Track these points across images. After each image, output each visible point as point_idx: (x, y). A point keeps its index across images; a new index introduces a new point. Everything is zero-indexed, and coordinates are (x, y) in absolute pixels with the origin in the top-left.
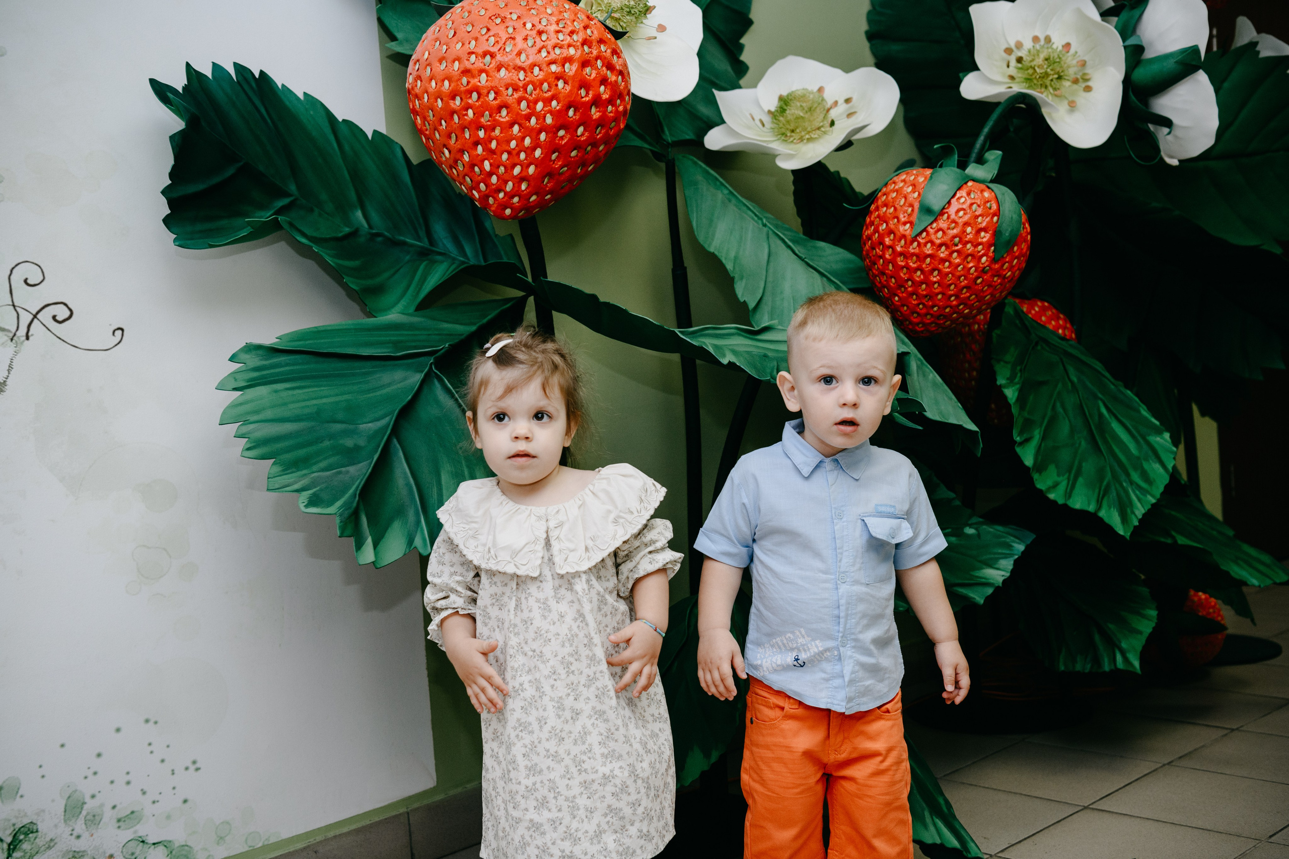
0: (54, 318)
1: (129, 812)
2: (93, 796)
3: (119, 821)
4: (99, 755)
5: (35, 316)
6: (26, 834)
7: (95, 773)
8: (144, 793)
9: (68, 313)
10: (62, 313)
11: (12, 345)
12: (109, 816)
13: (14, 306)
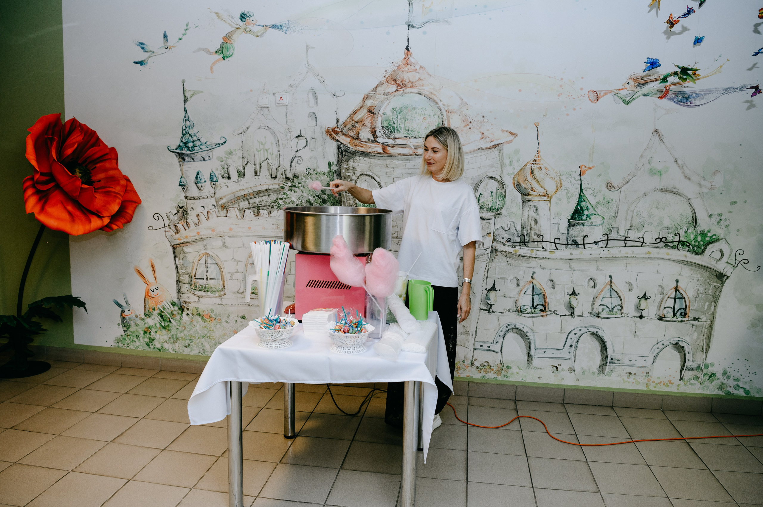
0: (744, 263)
1: (736, 378)
2: (729, 372)
3: (734, 379)
4: (733, 364)
5: (740, 262)
6: (714, 375)
7: (731, 367)
8: (741, 375)
9: (747, 262)
10: (746, 261)
11: (733, 268)
12: (732, 377)
13: (735, 259)
